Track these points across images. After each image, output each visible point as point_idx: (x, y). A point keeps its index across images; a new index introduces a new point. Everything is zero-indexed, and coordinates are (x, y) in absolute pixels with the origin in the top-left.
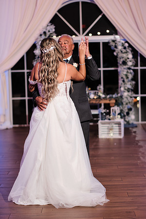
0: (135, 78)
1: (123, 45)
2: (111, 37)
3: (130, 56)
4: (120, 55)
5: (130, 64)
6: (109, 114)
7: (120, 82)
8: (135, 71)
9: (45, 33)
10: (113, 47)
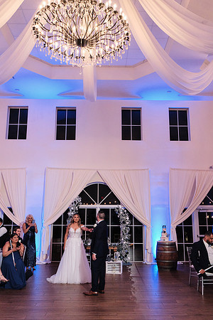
0: (131, 232)
1: (123, 211)
2: (116, 206)
3: (128, 218)
4: (121, 217)
5: (128, 223)
6: (113, 257)
7: (121, 234)
8: (131, 228)
9: (75, 202)
10: (117, 213)
